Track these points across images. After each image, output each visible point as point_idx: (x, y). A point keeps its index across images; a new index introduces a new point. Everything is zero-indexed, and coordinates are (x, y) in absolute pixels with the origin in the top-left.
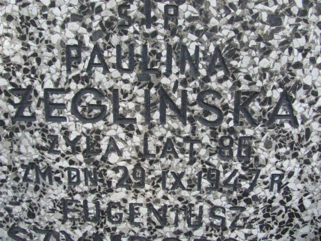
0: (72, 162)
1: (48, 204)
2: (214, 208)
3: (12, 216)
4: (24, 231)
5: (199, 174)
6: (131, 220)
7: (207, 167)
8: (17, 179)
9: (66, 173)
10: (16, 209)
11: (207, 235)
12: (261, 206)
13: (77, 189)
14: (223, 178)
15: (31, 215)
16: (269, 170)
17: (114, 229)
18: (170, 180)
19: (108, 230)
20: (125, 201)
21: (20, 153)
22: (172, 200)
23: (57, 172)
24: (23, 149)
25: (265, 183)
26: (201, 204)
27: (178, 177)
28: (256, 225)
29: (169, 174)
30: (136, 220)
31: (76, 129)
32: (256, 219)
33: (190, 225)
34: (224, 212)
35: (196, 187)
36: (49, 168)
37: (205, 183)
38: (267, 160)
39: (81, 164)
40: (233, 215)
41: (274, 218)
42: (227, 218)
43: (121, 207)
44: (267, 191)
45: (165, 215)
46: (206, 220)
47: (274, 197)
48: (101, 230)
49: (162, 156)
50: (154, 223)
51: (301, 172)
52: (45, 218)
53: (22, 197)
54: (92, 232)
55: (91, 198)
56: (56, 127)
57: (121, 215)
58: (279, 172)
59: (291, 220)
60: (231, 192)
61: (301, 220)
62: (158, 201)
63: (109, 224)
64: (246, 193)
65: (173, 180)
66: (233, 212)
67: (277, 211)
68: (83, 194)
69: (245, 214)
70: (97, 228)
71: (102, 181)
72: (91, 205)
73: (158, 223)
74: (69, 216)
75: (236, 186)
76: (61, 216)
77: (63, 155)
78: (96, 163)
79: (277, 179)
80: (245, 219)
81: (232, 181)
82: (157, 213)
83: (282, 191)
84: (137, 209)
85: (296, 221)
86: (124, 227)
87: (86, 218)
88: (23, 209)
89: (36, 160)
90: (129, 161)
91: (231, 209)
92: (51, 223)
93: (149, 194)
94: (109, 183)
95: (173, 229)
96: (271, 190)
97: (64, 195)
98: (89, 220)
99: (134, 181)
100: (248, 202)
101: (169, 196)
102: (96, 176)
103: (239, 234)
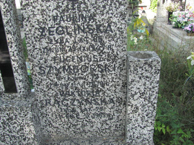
0: (56, 46)
1: (50, 58)
2: (94, 56)
3: (40, 63)
4: (44, 67)
5: (89, 46)
6: (73, 61)
7: (91, 44)
8: (41, 52)
9: (55, 49)
10: (41, 61)
11: (94, 64)
12: (106, 54)
13: (58, 53)
14: (96, 47)
15: (45, 62)
16: (107, 44)
17: (68, 64)
18: (82, 49)
19: (67, 64)
20: (71, 55)
21: (42, 45)
22: (83, 54)
23: (52, 49)
24: (43, 44)
25: (107, 48)
26: (91, 55)
27: (84, 48)
28: (106, 60)
29: (82, 47)
30: (74, 61)
31: (57, 37)
32: (106, 58)
33: (88, 61)
34: (97, 57)
35: (89, 50)
36: (50, 48)
37: (91, 49)
38: (106, 42)
39: (59, 46)
40: (100, 57)
41: (110, 58)
42: (98, 58)
43: (70, 57)
44: (107, 50)
45: (82, 59)
46: (93, 59)
47: (110, 52)
48: (65, 65)
49: (80, 42)
50: (79, 61)
51: (116, 44)
52: (49, 63)
53: (43, 57)
54: (62, 66)
55: (62, 55)
56: (52, 37)
57: (70, 59)
58: (110, 45)
59: (115, 58)
60: (98, 51)
61: (118, 58)
62: (79, 55)
63: (67, 63)
64: (102, 51)
65: (83, 49)
66: (99, 56)
67: (111, 55)
68: (60, 55)
69: (103, 57)
70: (64, 64)
71: (64, 50)
72: (62, 57)
73: (80, 61)
74: (56, 61)
75: (99, 49)
76: (54, 62)
77: (54, 44)
78: (63, 46)
79: (110, 47)
80: (103, 58)
81: (98, 48)
82: (79, 58)
83: (111, 50)
84: (74, 57)
85: (116, 58)
86: (71, 63)
87: (61, 62)
88: (43, 61)
89: (47, 46)
90: (71, 44)
91: (99, 55)
92: (51, 64)
93: (77, 53)
94: (66, 51)
95: (84, 63)
96: (108, 50)
97: (54, 55)
98: (62, 62)
99: (73, 49)
100: (103, 53)
101: (82, 53)
102: (63, 49)
103: (102, 63)
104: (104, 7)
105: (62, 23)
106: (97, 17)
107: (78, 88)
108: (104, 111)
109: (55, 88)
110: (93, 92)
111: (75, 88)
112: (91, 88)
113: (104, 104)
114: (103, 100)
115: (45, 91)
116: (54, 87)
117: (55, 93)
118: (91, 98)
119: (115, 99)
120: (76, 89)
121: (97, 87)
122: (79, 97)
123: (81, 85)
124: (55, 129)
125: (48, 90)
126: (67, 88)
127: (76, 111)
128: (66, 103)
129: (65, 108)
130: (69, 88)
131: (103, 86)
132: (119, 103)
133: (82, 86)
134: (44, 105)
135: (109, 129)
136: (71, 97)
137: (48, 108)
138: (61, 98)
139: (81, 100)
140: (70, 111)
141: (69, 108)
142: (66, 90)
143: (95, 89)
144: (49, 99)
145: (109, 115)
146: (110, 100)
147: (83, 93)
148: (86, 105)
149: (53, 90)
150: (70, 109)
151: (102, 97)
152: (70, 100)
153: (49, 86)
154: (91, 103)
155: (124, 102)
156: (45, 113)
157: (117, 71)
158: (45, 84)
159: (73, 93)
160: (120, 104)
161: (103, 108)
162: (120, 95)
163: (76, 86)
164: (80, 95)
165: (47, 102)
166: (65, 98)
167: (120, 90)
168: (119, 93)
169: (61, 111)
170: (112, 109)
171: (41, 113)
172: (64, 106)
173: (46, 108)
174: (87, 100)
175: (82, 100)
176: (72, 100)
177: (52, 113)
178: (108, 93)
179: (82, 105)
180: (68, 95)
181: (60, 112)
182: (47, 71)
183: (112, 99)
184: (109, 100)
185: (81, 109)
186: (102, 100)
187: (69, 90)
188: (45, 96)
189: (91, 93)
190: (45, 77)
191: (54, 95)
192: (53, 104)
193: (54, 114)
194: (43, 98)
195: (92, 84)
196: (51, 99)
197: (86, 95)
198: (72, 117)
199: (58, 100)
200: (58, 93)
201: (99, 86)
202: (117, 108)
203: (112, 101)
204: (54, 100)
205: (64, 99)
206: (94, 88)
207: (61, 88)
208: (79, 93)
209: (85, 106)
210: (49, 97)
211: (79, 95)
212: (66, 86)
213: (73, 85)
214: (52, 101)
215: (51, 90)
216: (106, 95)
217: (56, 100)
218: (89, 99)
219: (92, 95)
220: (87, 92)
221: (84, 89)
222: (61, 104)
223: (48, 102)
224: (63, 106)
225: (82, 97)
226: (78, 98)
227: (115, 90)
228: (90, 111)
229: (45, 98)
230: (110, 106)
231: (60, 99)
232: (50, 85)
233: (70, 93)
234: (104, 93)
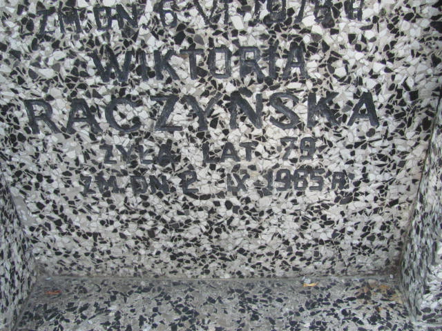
107: (192, 31)
108: (320, 157)
109: (68, 35)
110: (271, 54)
111: (172, 32)
112: (261, 28)
113: (323, 120)
114: (322, 99)
115: (16, 54)
116: (62, 30)
117: (72, 61)
118: (257, 89)
119: (382, 99)
120: (179, 40)
121: (296, 27)
122: (196, 83)
123: (208, 14)
125: (34, 46)
126: (129, 33)
127: (178, 159)
128: (130, 116)
129: (126, 141)
130: (142, 31)
131: (329, 22)
132: (398, 117)
133: (211, 22)
134: (21, 131)
135: (332, 243)
136: (153, 85)
137: (45, 145)
138: (101, 90)
139: (206, 100)
140: (149, 157)
141: (146, 144)
142: (127, 44)
143: (284, 36)
144: (43, 95)
145: (341, 179)
146: (356, 102)
147: (220, 60)
148: (234, 125)
149: (56, 45)
150: (151, 151)
151: (320, 82)
152: (149, 103)
153: (37, 24)
154: (256, 117)
155: (424, 115)
156: (33, 168)
158: (12, 11)
160: (402, 125)
161: (319, 143)
162: (414, 73)
163: (181, 18)
164: (204, 73)
165: (37, 114)
166: (122, 92)
167: (416, 45)
168: (408, 66)
169: (107, 160)
170: (359, 151)
171: (12, 167)
172: (121, 135)
173: (34, 142)
174: (236, 102)
175: (211, 103)
176: (159, 97)
177: (62, 167)
178: (352, 63)
179: (214, 125)
180: (139, 71)
181: (100, 166)
183: (366, 98)
184: (350, 103)
185: (205, 148)
186: (318, 98)
187: (144, 45)
188: (21, 81)
189: (260, 62)
191: (65, 75)
192: (65, 125)
193: (73, 172)
194: (12, 94)
195: (269, 8)
196: (50, 98)
197: (236, 75)
198: (161, 187)
199: (90, 102)
200: (84, 65)
201: (309, 21)
202: (387, 143)
203: (365, 105)
204: (69, 100)
205: (120, 97)
206: (277, 29)
207: (98, 33)
208: (199, 58)
209: (226, 132)
210: (40, 88)
211: (197, 72)
212: (128, 20)
213: (163, 13)
214: (60, 108)
215: (47, 45)
216: (340, 71)
217: (76, 103)
218: (249, 94)
219: (266, 73)
220: (237, 54)
221: (225, 35)
222: (102, 121)
223: (40, 112)
224: (115, 132)
225: (214, 83)
226: (192, 91)
227: (393, 43)
228: (248, 158)
229: (21, 95)
230: (351, 135)
231: (99, 97)
232: (41, 18)
233: (151, 63)
234: (331, 60)
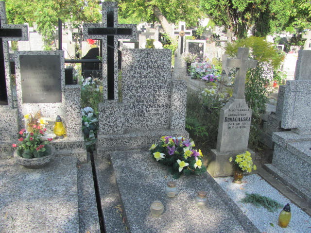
0: (138, 75)
1: (133, 81)
4: (130, 86)
5: (153, 76)
8: (130, 78)
9: (137, 77)
10: (129, 83)
11: (155, 85)
13: (138, 79)
14: (156, 76)
15: (131, 83)
16: (162, 75)
19: (142, 85)
23: (135, 77)
24: (131, 74)
26: (154, 80)
29: (150, 76)
30: (146, 83)
31: (139, 71)
33: (152, 83)
34: (157, 81)
35: (153, 78)
43: (144, 81)
46: (155, 82)
49: (149, 74)
50: (148, 83)
51: (166, 75)
53: (130, 81)
56: (136, 70)
59: (165, 82)
61: (167, 82)
67: (163, 81)
70: (140, 85)
72: (140, 81)
74: (136, 83)
77: (136, 74)
78: (141, 75)
80: (160, 82)
81: (158, 77)
83: (164, 78)
84: (146, 81)
86: (144, 84)
89: (133, 75)
90: (145, 74)
92: (134, 84)
93: (147, 79)
95: (150, 84)
96: (162, 78)
97: (136, 80)
98: (139, 83)
99: (145, 77)
100: (160, 79)
101: (150, 79)
102: (141, 77)
103: (159, 84)
104: (162, 57)
105: (142, 64)
106: (158, 62)
107: (146, 98)
109: (134, 98)
110: (153, 100)
111: (144, 98)
113: (159, 107)
114: (158, 105)
115: (128, 100)
118: (152, 104)
121: (156, 98)
122: (146, 103)
123: (148, 96)
124: (130, 125)
125: (130, 99)
127: (143, 112)
128: (139, 107)
131: (159, 97)
132: (166, 107)
135: (161, 123)
136: (142, 103)
137: (129, 110)
138: (136, 104)
140: (140, 112)
141: (140, 110)
142: (140, 99)
145: (161, 114)
147: (149, 101)
151: (158, 103)
154: (152, 107)
155: (169, 106)
157: (166, 89)
158: (129, 95)
159: (143, 101)
161: (158, 110)
162: (167, 102)
166: (138, 104)
167: (167, 99)
169: (135, 112)
170: (163, 111)
173: (127, 110)
174: (150, 105)
175: (147, 105)
176: (142, 105)
177: (130, 113)
178: (161, 101)
179: (147, 108)
180: (140, 102)
182: (131, 88)
185: (146, 111)
190: (129, 92)
191: (133, 102)
192: (131, 108)
195: (153, 96)
196: (131, 105)
198: (141, 116)
200: (135, 101)
202: (165, 110)
203: (163, 105)
206: (154, 98)
207: (137, 98)
208: (147, 101)
209: (149, 109)
210: (130, 103)
212: (140, 97)
213: (144, 96)
215: (132, 99)
217: (133, 105)
219: (153, 102)
221: (149, 98)
222: (136, 107)
223: (129, 106)
224: (137, 109)
225: (148, 103)
227: (165, 99)
228: (151, 112)
229: (127, 104)
230: (162, 109)
232: (132, 96)
234: (159, 101)
